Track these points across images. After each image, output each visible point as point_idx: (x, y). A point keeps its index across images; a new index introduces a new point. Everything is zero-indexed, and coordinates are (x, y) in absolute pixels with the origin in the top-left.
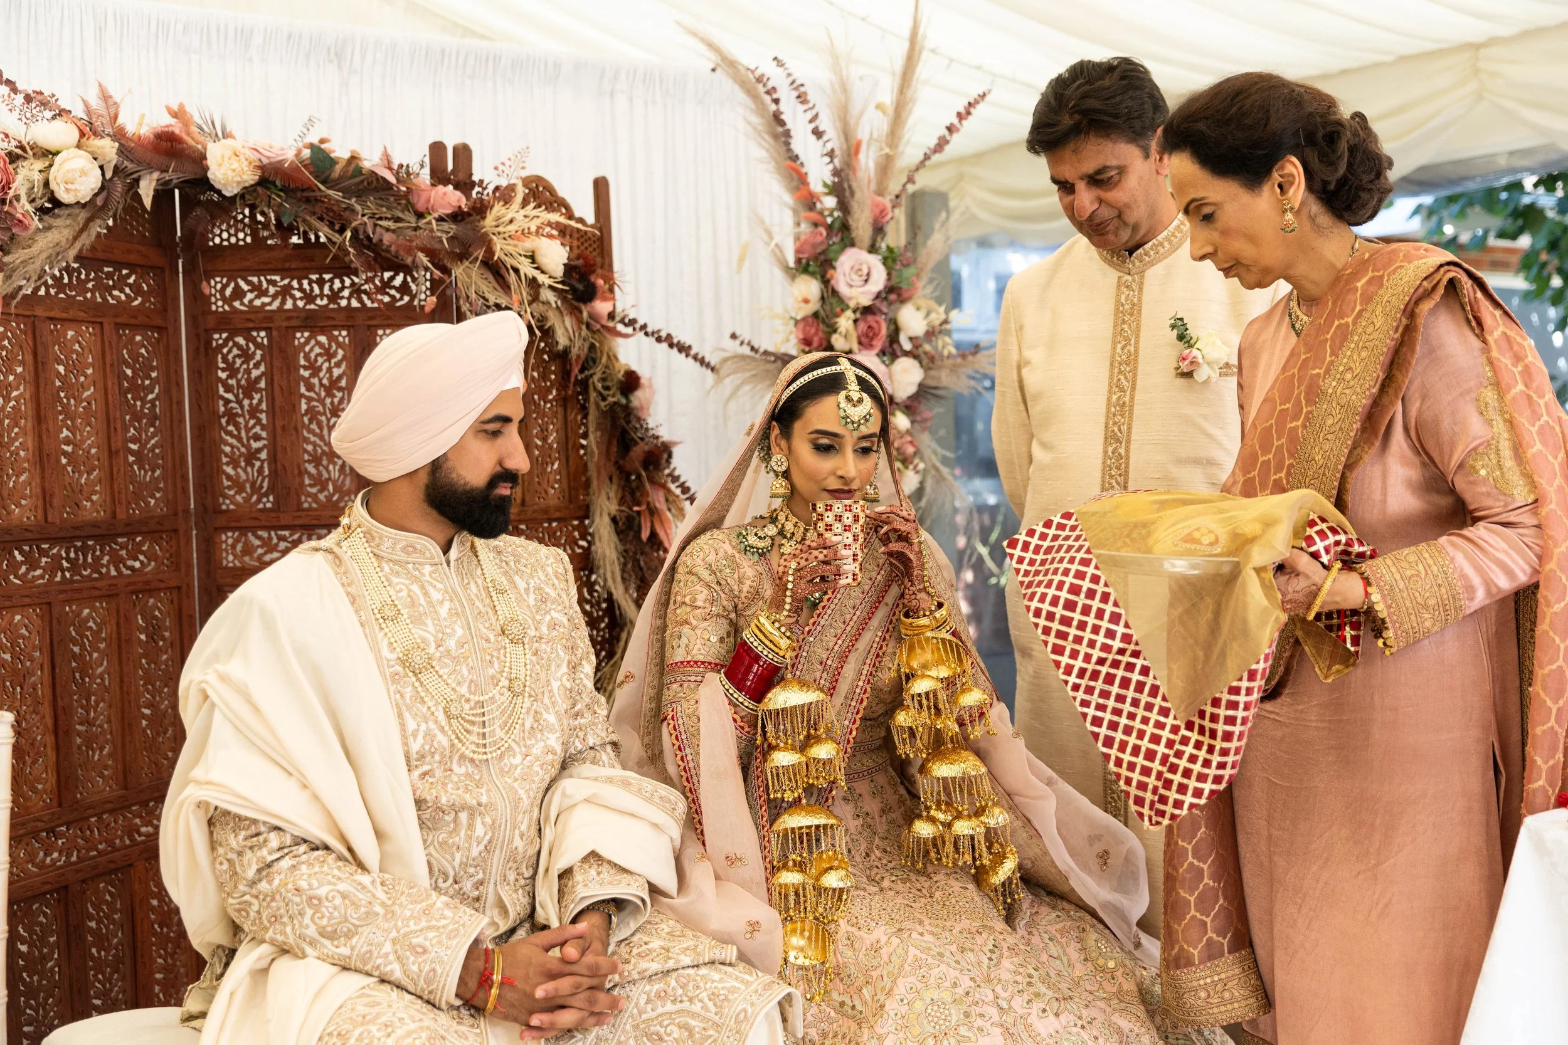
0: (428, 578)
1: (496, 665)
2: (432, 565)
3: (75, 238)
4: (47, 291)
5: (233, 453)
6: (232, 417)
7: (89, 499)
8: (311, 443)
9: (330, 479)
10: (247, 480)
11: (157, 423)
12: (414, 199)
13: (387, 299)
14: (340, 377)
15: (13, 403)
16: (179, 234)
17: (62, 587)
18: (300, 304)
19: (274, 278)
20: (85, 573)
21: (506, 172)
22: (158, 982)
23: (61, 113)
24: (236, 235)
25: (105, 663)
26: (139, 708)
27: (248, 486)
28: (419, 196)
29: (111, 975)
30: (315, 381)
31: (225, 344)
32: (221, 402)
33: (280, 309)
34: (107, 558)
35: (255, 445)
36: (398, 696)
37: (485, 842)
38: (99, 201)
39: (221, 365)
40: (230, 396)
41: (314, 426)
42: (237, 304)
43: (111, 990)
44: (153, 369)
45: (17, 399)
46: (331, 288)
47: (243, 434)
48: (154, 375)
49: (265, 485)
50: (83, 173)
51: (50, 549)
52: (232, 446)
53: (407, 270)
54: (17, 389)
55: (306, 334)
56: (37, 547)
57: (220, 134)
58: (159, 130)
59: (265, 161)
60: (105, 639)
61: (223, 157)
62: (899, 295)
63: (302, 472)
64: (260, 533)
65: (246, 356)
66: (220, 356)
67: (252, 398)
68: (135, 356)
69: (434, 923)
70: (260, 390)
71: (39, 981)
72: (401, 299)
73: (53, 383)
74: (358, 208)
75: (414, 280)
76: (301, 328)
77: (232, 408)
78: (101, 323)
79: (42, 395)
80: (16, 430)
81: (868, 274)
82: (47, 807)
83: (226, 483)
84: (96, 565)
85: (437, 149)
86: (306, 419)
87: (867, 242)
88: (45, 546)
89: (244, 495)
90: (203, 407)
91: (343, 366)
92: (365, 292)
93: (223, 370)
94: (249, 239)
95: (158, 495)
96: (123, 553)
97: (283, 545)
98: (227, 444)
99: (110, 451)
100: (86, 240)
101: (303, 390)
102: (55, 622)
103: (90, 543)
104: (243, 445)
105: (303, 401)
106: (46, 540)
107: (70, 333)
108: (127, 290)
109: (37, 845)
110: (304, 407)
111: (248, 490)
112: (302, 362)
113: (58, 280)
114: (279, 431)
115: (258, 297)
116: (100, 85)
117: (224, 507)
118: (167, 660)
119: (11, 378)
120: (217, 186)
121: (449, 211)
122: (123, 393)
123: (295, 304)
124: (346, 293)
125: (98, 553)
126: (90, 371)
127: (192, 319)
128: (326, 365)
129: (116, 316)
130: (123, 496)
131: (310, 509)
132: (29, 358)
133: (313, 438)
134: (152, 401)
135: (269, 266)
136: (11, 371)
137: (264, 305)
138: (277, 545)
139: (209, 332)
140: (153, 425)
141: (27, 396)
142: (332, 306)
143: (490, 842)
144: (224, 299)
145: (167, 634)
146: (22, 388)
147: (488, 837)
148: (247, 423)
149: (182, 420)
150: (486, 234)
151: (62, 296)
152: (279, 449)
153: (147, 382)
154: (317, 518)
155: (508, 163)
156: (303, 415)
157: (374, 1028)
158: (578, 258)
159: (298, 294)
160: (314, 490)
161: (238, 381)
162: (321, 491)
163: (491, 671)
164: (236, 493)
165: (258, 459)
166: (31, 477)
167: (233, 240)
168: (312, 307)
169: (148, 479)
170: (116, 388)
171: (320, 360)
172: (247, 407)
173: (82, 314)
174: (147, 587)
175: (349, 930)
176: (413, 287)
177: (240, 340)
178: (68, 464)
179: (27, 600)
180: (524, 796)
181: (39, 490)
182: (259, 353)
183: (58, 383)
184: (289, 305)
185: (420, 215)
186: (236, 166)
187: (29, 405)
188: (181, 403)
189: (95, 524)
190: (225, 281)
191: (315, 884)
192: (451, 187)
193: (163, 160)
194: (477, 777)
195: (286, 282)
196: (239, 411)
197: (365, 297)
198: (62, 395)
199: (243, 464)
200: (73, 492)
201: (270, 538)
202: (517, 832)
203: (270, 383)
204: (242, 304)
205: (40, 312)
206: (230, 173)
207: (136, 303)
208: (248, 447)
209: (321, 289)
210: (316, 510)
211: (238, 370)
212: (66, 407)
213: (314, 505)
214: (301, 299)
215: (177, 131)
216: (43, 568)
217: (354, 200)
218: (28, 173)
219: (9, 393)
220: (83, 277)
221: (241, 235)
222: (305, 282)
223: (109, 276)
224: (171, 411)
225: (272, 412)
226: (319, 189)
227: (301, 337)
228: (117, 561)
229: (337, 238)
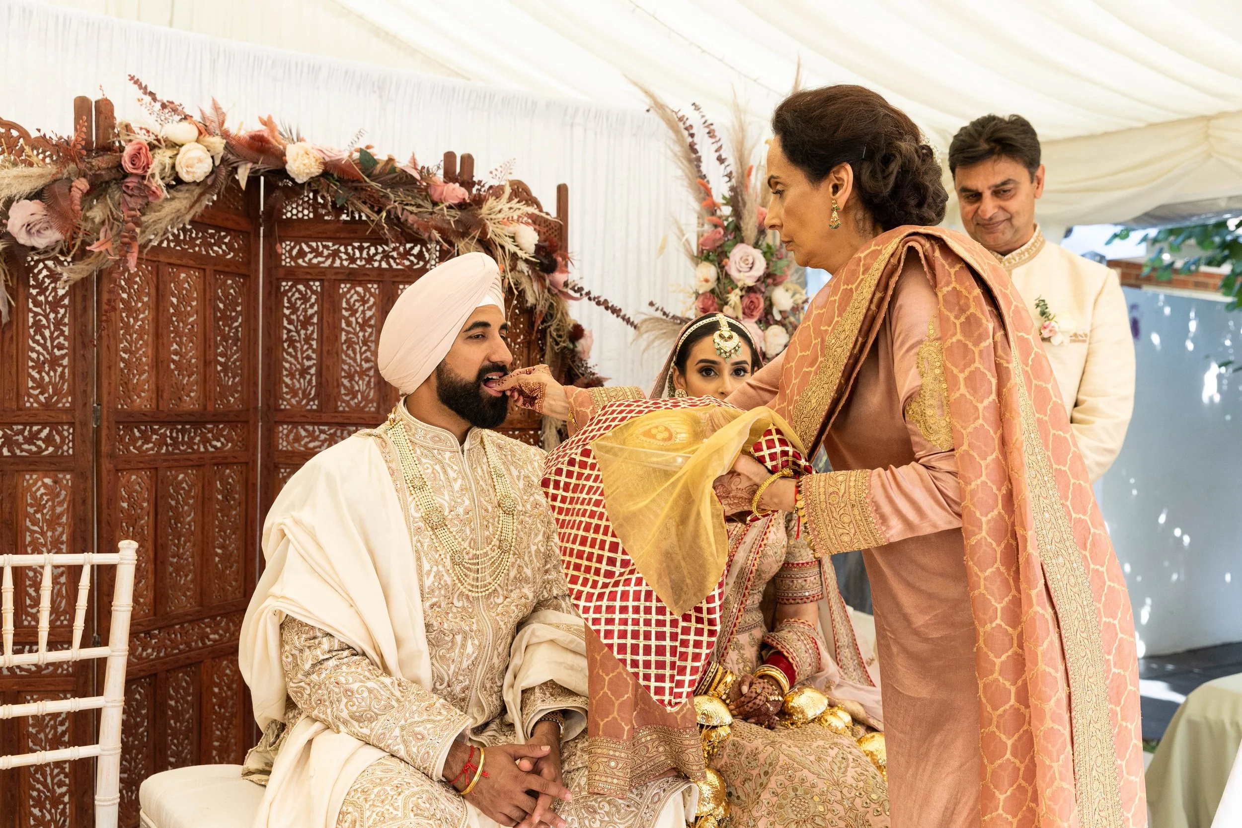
0: (447, 461)
1: (491, 529)
2: (451, 452)
3: (191, 207)
4: (168, 244)
5: (291, 367)
6: (292, 342)
7: (188, 395)
8: (347, 364)
9: (359, 391)
10: (300, 388)
11: (239, 344)
12: (431, 191)
13: (407, 263)
14: (370, 318)
15: (140, 323)
16: (262, 209)
17: (166, 457)
18: (345, 263)
19: (327, 243)
20: (182, 448)
21: (499, 175)
22: (215, 748)
23: (186, 118)
24: (302, 212)
25: (192, 514)
26: (214, 548)
27: (300, 392)
28: (435, 190)
29: (183, 740)
30: (353, 319)
31: (290, 290)
32: (285, 331)
33: (331, 266)
34: (198, 438)
35: (307, 363)
36: (419, 544)
37: (473, 658)
38: (209, 182)
39: (286, 305)
40: (291, 327)
41: (350, 352)
42: (300, 261)
43: (182, 752)
44: (238, 304)
45: (143, 320)
46: (368, 254)
47: (299, 355)
48: (239, 309)
49: (313, 392)
50: (200, 160)
51: (160, 429)
52: (291, 364)
53: (423, 243)
54: (144, 313)
55: (348, 286)
56: (151, 428)
57: (295, 139)
58: (253, 133)
59: (327, 159)
60: (193, 497)
61: (298, 154)
62: (774, 280)
63: (339, 385)
64: (307, 427)
65: (305, 299)
66: (286, 298)
67: (307, 329)
68: (226, 294)
69: (432, 717)
70: (313, 324)
71: (133, 742)
72: (418, 263)
73: (168, 310)
74: (392, 196)
75: (428, 250)
76: (345, 281)
77: (292, 336)
78: (204, 270)
79: (160, 318)
80: (141, 342)
81: (753, 263)
82: (146, 615)
83: (285, 390)
84: (190, 444)
85: (449, 157)
86: (345, 347)
87: (753, 240)
88: (156, 427)
89: (297, 399)
90: (272, 333)
91: (373, 310)
92: (392, 257)
93: (288, 308)
94: (311, 215)
95: (236, 395)
96: (210, 435)
97: (323, 437)
98: (287, 361)
99: (205, 362)
100: (198, 209)
101: (344, 325)
102: (159, 482)
103: (188, 427)
104: (299, 363)
105: (344, 333)
106: (156, 423)
107: (183, 275)
108: (224, 247)
109: (138, 643)
110: (344, 338)
111: (301, 396)
112: (344, 305)
113: (176, 237)
114: (325, 353)
115: (315, 257)
116: (213, 100)
117: (283, 407)
118: (236, 515)
119: (140, 305)
120: (292, 175)
121: (456, 202)
122: (217, 320)
123: (341, 263)
124: (378, 257)
125: (192, 434)
126: (194, 303)
127: (267, 270)
128: (361, 308)
129: (215, 265)
130: (212, 395)
131: (344, 411)
132: (153, 291)
133: (349, 361)
134: (237, 328)
135: (325, 235)
136: (140, 299)
137: (319, 263)
138: (318, 436)
139: (279, 280)
140: (236, 345)
141: (150, 318)
142: (367, 266)
143: (476, 658)
144: (291, 257)
145: (237, 496)
146: (147, 312)
147: (475, 655)
148: (302, 347)
149: (256, 343)
150: (482, 220)
151: (178, 248)
152: (324, 367)
153: (234, 314)
154: (349, 418)
155: (499, 169)
156: (343, 344)
157: (388, 788)
158: (545, 241)
159: (344, 256)
160: (347, 398)
161: (298, 317)
162: (353, 399)
163: (487, 533)
164: (292, 397)
165: (309, 373)
166: (149, 376)
167: (300, 215)
168: (355, 266)
169: (230, 383)
170: (212, 316)
171: (357, 304)
172: (303, 336)
173: (192, 262)
174: (225, 461)
175: (371, 717)
176: (427, 255)
177: (301, 287)
178: (176, 369)
179: (142, 465)
180: (503, 627)
181: (153, 387)
182: (314, 297)
183: (172, 311)
184: (337, 263)
185: (435, 204)
186: (306, 161)
187: (151, 325)
188: (256, 330)
189: (191, 414)
190: (292, 244)
191: (351, 680)
192: (457, 185)
193: (254, 155)
194: (470, 610)
195: (336, 247)
196: (297, 338)
197: (391, 261)
198: (174, 319)
199: (298, 377)
200: (178, 389)
201: (314, 431)
202: (496, 652)
203: (321, 319)
204: (304, 261)
205: (162, 258)
206: (302, 166)
207: (229, 257)
208: (302, 365)
209: (361, 253)
210: (348, 412)
211: (298, 309)
212: (175, 327)
213: (347, 409)
214: (346, 260)
215: (266, 134)
216: (154, 443)
217: (389, 190)
218: (162, 157)
219: (138, 315)
220: (194, 235)
221: (306, 212)
222: (350, 248)
223: (212, 236)
224: (249, 336)
225: (320, 340)
226: (366, 182)
227: (344, 287)
228: (205, 441)
229: (374, 217)
